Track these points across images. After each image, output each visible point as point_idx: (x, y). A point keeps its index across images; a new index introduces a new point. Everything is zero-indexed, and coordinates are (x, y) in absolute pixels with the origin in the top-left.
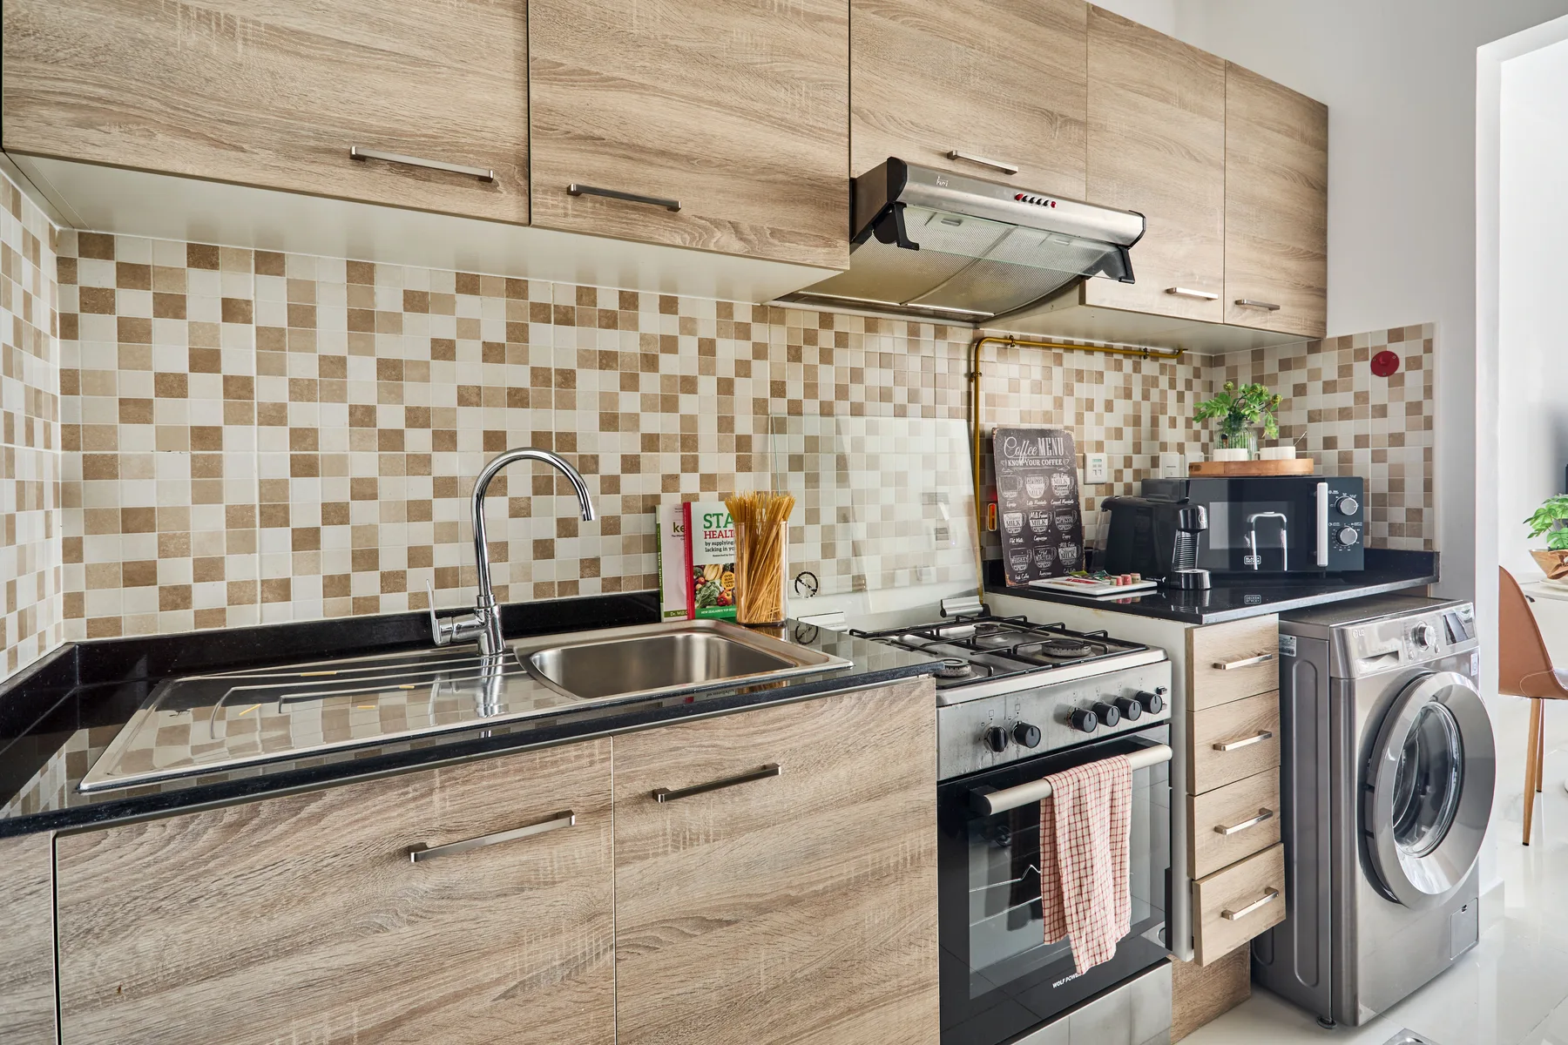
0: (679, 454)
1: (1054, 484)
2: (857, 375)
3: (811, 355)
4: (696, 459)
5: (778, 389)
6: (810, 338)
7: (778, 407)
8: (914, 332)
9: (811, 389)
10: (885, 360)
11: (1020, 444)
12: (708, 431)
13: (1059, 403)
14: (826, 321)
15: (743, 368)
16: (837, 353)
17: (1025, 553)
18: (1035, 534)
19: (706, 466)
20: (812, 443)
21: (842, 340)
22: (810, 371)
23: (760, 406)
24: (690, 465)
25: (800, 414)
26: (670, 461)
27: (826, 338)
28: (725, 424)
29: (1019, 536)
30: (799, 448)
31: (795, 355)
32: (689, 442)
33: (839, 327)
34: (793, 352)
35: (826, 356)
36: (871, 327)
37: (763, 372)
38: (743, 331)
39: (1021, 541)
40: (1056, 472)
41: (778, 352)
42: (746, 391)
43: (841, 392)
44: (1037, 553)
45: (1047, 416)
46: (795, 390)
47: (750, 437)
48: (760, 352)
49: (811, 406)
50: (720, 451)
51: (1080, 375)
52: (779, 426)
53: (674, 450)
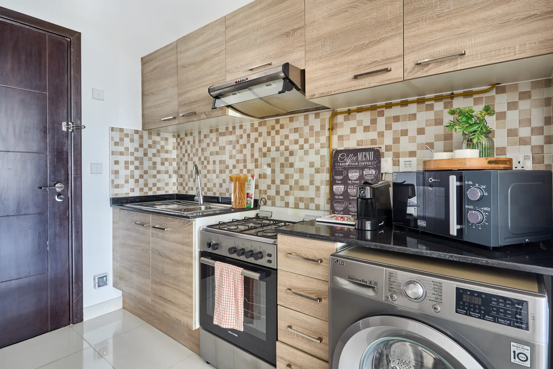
0: (254, 164)
1: (365, 173)
2: (287, 137)
3: (273, 133)
4: (246, 165)
5: (265, 145)
6: (273, 128)
7: (265, 150)
8: (306, 118)
9: (273, 143)
10: (296, 130)
11: (348, 156)
12: (249, 158)
13: (381, 134)
14: (277, 121)
15: (256, 140)
16: (281, 131)
17: (343, 203)
18: (350, 195)
19: (248, 167)
20: (273, 160)
21: (282, 127)
22: (273, 138)
23: (260, 150)
24: (245, 167)
25: (270, 151)
26: (241, 166)
27: (277, 127)
28: (252, 155)
29: (341, 195)
30: (270, 162)
31: (269, 134)
32: (245, 161)
33: (281, 123)
34: (268, 133)
35: (277, 133)
36: (291, 120)
37: (261, 140)
38: (256, 130)
39: (342, 197)
40: (367, 168)
41: (265, 134)
42: (257, 146)
43: (282, 143)
44: (350, 204)
45: (373, 141)
46: (269, 144)
47: (258, 159)
48: (260, 134)
49: (273, 149)
50: (251, 163)
51: (397, 119)
52: (265, 155)
53: (242, 163)
